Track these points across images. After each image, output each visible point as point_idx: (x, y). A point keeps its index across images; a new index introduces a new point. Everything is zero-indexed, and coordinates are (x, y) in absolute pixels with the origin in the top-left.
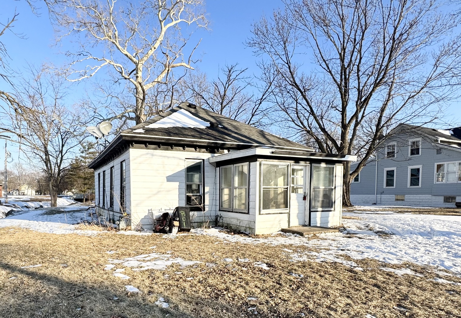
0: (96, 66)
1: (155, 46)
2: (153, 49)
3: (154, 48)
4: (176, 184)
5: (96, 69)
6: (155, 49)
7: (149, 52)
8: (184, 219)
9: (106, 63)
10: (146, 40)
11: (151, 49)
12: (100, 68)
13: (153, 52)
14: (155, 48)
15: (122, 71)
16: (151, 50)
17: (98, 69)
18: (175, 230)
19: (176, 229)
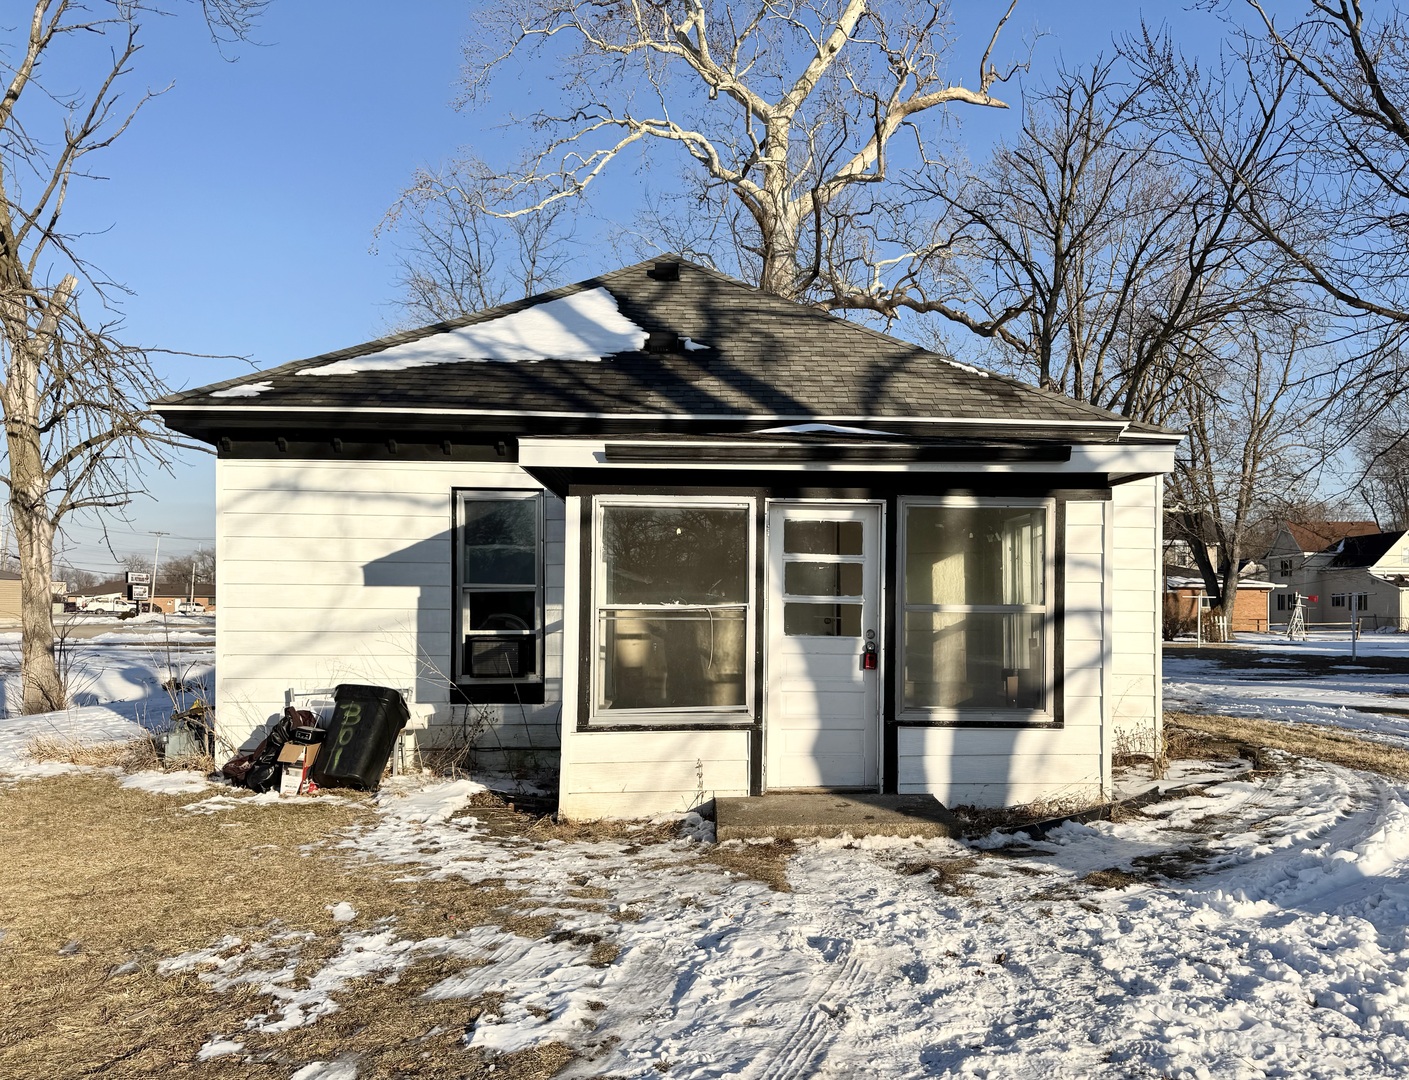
0: (600, 152)
1: (831, 42)
2: (824, 53)
3: (827, 49)
4: (407, 598)
5: (597, 160)
6: (835, 54)
7: (812, 68)
8: (345, 738)
9: (636, 136)
10: (797, 26)
11: (818, 56)
12: (612, 155)
13: (824, 66)
14: (832, 50)
15: (709, 154)
16: (817, 60)
17: (608, 158)
18: (291, 780)
19: (297, 774)
